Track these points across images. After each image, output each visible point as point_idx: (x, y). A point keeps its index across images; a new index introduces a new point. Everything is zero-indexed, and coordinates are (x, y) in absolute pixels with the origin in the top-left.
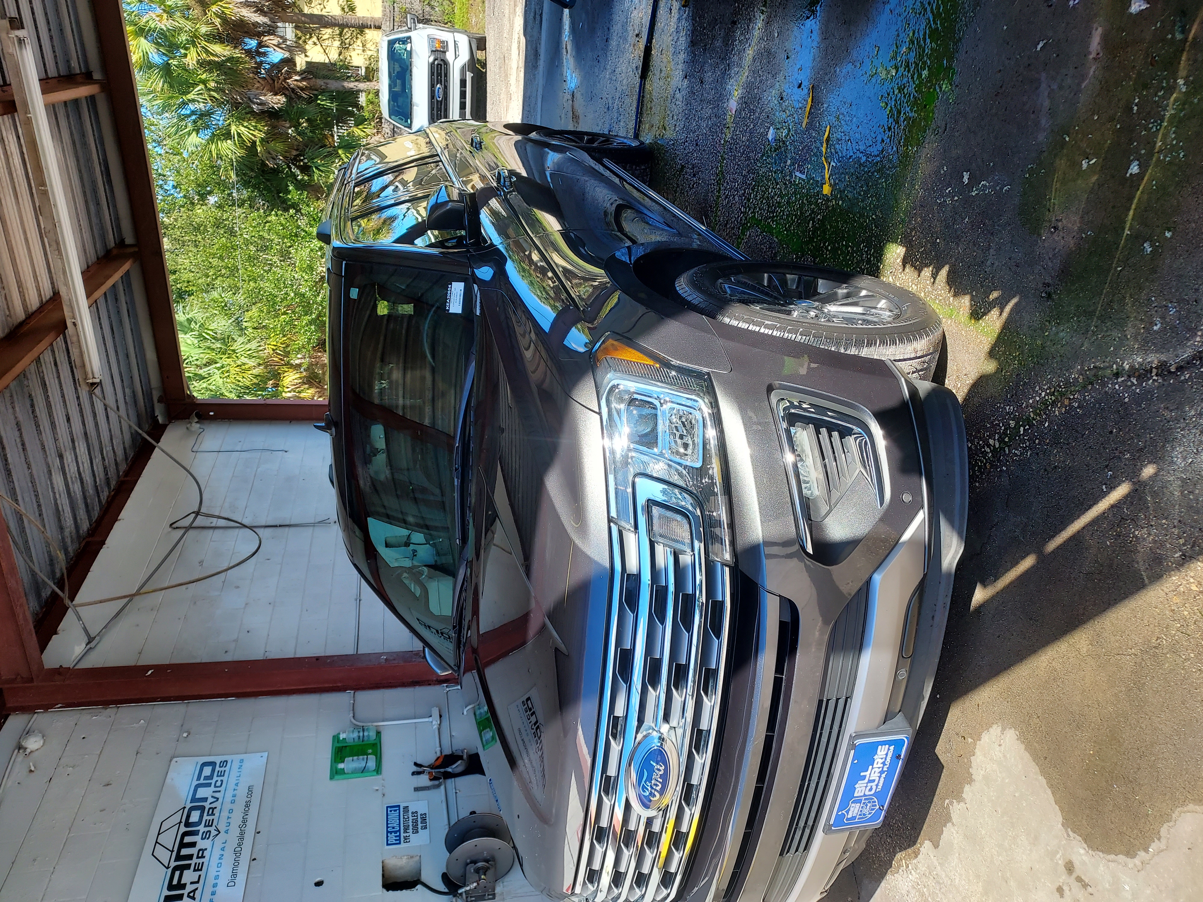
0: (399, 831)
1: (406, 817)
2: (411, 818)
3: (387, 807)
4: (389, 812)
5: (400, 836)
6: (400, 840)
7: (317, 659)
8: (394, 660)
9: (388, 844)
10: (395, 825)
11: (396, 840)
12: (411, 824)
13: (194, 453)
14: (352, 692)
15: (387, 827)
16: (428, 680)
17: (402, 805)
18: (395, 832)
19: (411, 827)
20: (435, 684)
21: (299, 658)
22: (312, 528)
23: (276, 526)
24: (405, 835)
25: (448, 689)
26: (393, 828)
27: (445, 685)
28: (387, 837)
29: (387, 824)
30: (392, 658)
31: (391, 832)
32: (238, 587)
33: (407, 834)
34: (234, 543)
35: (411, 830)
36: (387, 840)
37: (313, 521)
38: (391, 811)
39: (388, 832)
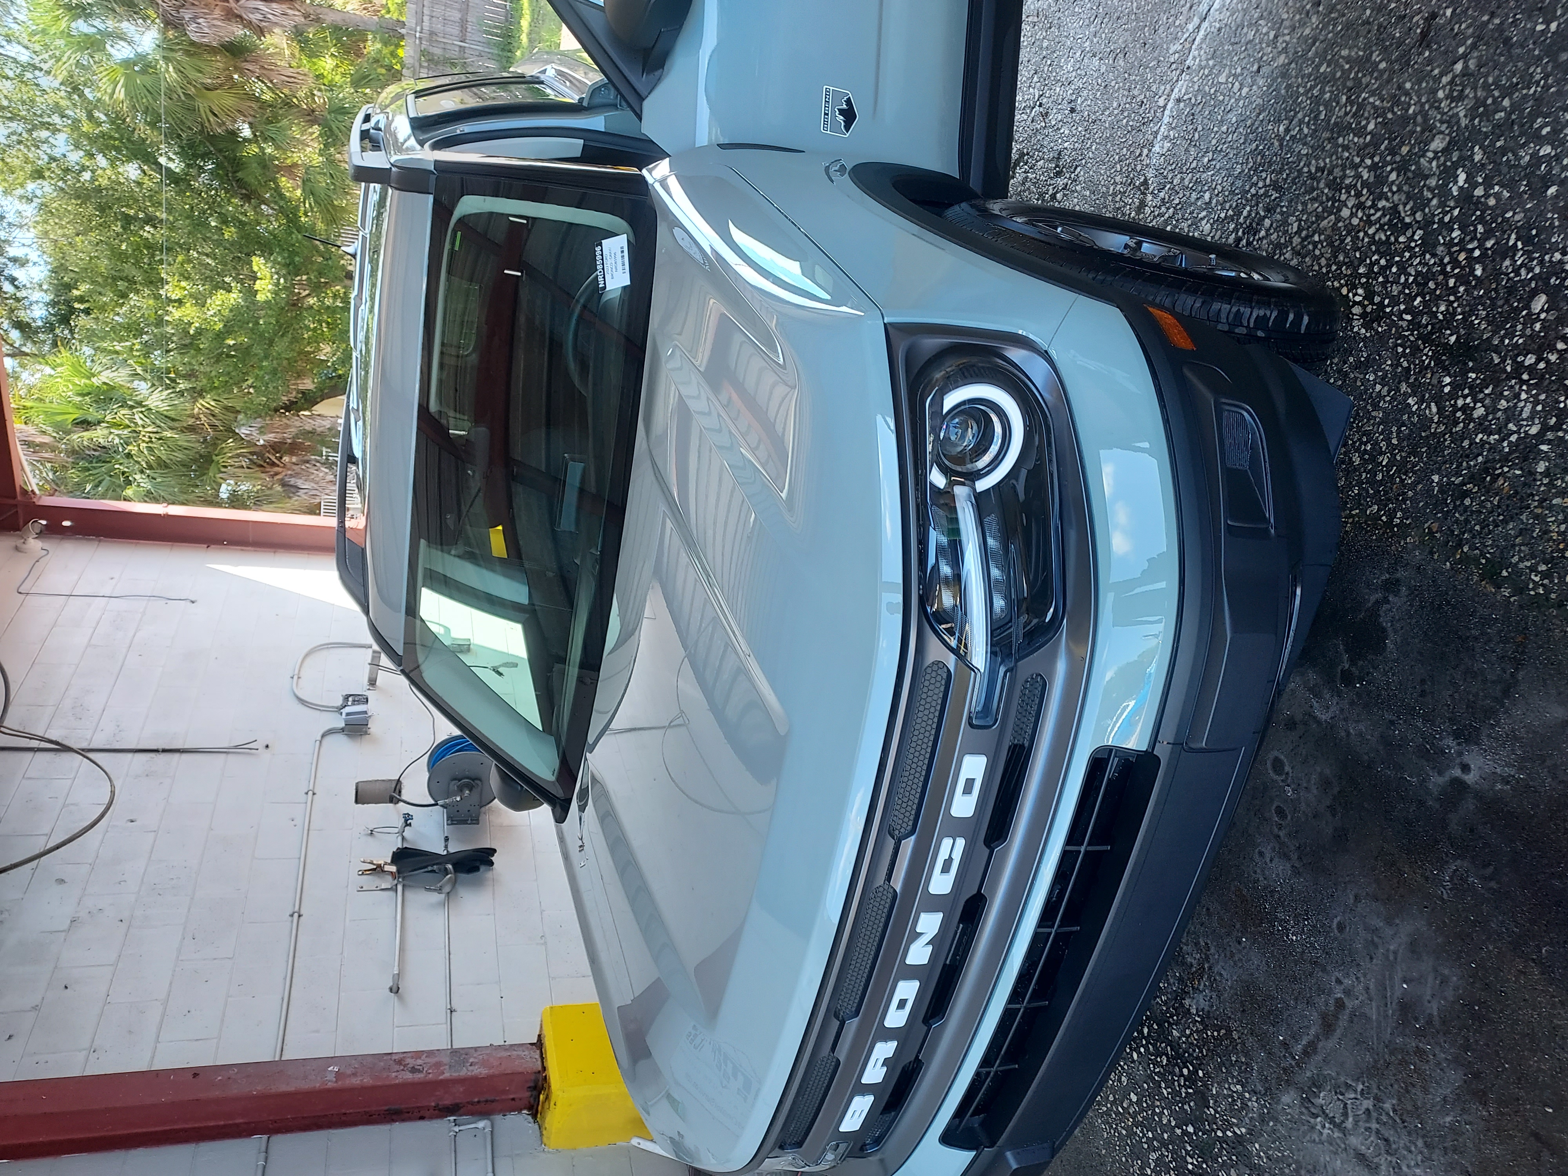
7: (196, 1073)
8: (354, 1074)
13: (23, 596)
14: (265, 1137)
16: (419, 1108)
20: (431, 1118)
21: (157, 1073)
22: (223, 756)
23: (156, 751)
25: (457, 1129)
27: (452, 1118)
30: (349, 1072)
32: (61, 881)
34: (69, 782)
37: (226, 745)
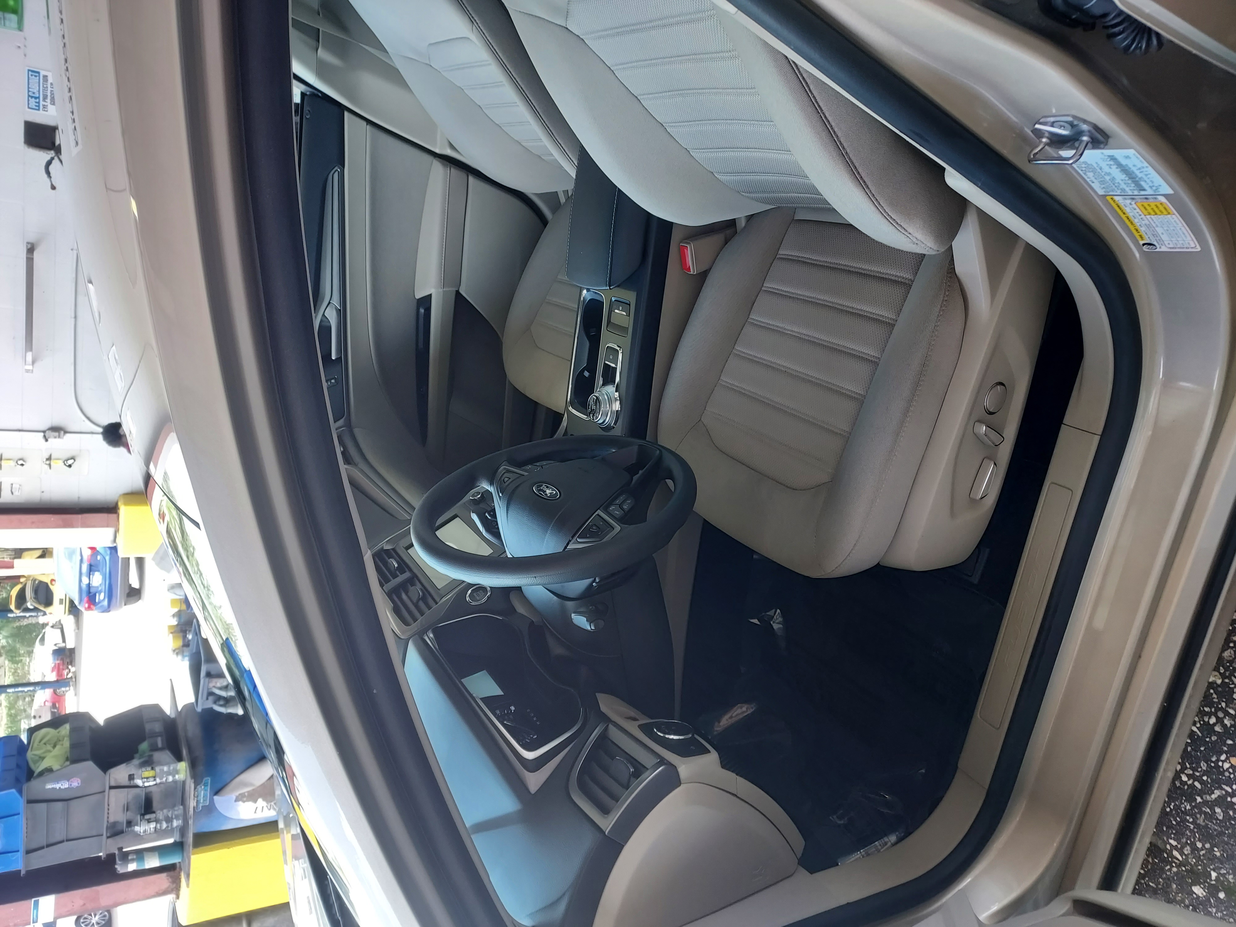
0: (39, 98)
1: (45, 86)
2: (49, 89)
3: (29, 70)
4: (30, 76)
5: (39, 103)
6: (39, 106)
9: (29, 108)
10: (35, 91)
11: (36, 106)
12: (49, 94)
15: (29, 91)
17: (43, 73)
18: (36, 98)
19: (49, 98)
24: (44, 103)
26: (34, 93)
28: (28, 100)
29: (29, 88)
31: (32, 97)
33: (46, 104)
35: (49, 100)
36: (28, 104)
38: (32, 75)
39: (29, 96)
